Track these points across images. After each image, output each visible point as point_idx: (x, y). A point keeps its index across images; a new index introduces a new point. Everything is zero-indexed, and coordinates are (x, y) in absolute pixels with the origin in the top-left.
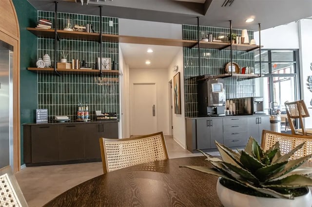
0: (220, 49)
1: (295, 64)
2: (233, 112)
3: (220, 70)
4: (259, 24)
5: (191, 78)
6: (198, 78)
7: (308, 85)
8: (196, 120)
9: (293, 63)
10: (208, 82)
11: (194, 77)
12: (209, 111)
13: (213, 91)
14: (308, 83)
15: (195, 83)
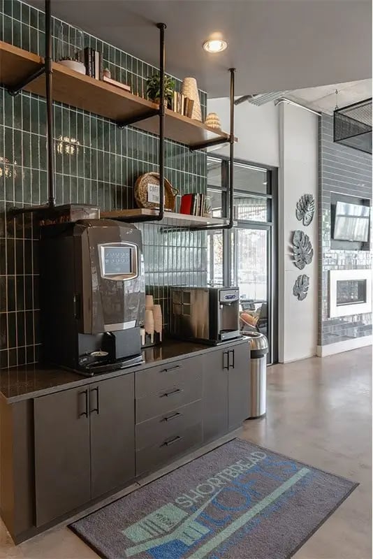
0: (122, 122)
1: (269, 201)
2: (156, 335)
3: (119, 192)
4: (232, 70)
5: (14, 213)
6: (40, 213)
7: (292, 250)
8: (31, 401)
9: (265, 198)
10: (84, 235)
11: (27, 211)
12: (87, 347)
13: (104, 273)
14: (292, 246)
15: (28, 231)
